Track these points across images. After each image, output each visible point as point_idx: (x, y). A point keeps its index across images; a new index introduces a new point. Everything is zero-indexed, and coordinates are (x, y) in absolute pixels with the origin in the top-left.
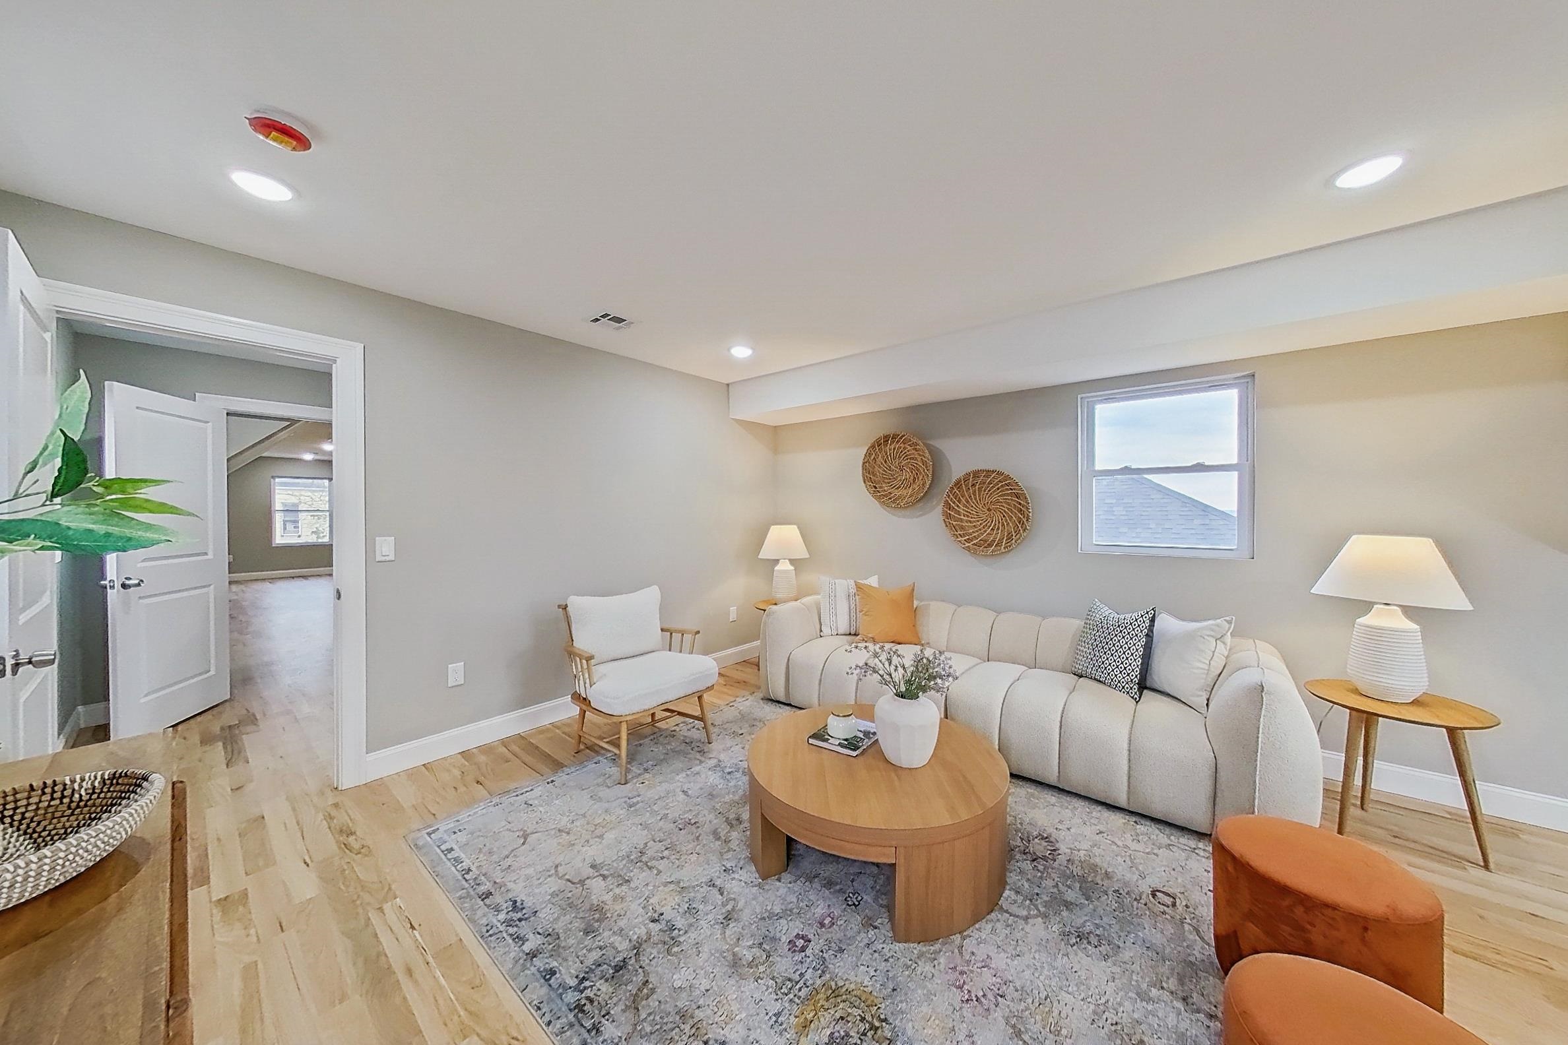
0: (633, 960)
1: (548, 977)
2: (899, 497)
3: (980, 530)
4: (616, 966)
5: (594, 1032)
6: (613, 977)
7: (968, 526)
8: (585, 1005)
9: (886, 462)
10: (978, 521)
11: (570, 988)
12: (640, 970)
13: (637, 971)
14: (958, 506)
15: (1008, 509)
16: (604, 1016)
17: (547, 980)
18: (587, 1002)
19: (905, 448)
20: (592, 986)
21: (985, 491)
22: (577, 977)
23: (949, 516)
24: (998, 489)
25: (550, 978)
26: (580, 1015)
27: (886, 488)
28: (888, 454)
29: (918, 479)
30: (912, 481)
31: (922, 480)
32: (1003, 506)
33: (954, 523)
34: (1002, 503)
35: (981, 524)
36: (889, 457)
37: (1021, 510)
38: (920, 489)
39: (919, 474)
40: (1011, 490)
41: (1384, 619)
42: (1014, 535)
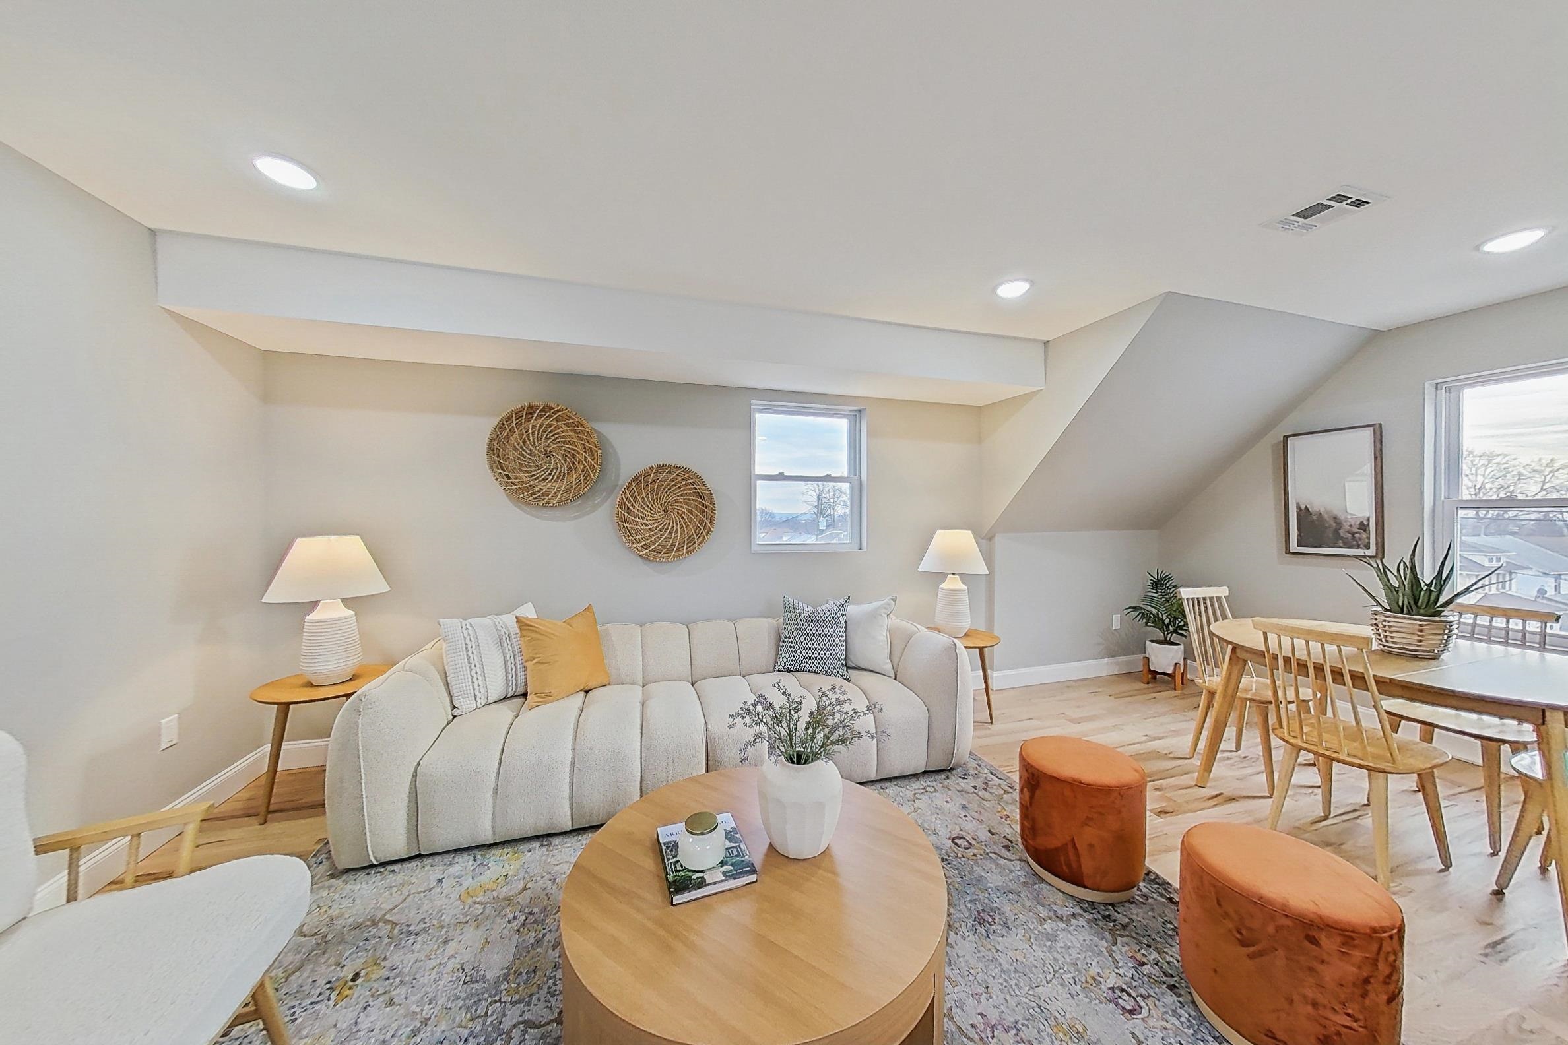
2: (547, 493)
3: (656, 533)
7: (644, 530)
9: (524, 442)
10: (654, 524)
14: (633, 506)
15: (688, 510)
19: (557, 427)
21: (664, 489)
23: (622, 518)
24: (680, 487)
27: (525, 480)
28: (530, 431)
29: (575, 469)
30: (566, 472)
31: (583, 471)
32: (681, 507)
33: (629, 526)
34: (681, 502)
35: (657, 527)
36: (531, 435)
37: (704, 511)
38: (581, 483)
39: (577, 464)
40: (696, 489)
41: (953, 584)
42: (696, 538)
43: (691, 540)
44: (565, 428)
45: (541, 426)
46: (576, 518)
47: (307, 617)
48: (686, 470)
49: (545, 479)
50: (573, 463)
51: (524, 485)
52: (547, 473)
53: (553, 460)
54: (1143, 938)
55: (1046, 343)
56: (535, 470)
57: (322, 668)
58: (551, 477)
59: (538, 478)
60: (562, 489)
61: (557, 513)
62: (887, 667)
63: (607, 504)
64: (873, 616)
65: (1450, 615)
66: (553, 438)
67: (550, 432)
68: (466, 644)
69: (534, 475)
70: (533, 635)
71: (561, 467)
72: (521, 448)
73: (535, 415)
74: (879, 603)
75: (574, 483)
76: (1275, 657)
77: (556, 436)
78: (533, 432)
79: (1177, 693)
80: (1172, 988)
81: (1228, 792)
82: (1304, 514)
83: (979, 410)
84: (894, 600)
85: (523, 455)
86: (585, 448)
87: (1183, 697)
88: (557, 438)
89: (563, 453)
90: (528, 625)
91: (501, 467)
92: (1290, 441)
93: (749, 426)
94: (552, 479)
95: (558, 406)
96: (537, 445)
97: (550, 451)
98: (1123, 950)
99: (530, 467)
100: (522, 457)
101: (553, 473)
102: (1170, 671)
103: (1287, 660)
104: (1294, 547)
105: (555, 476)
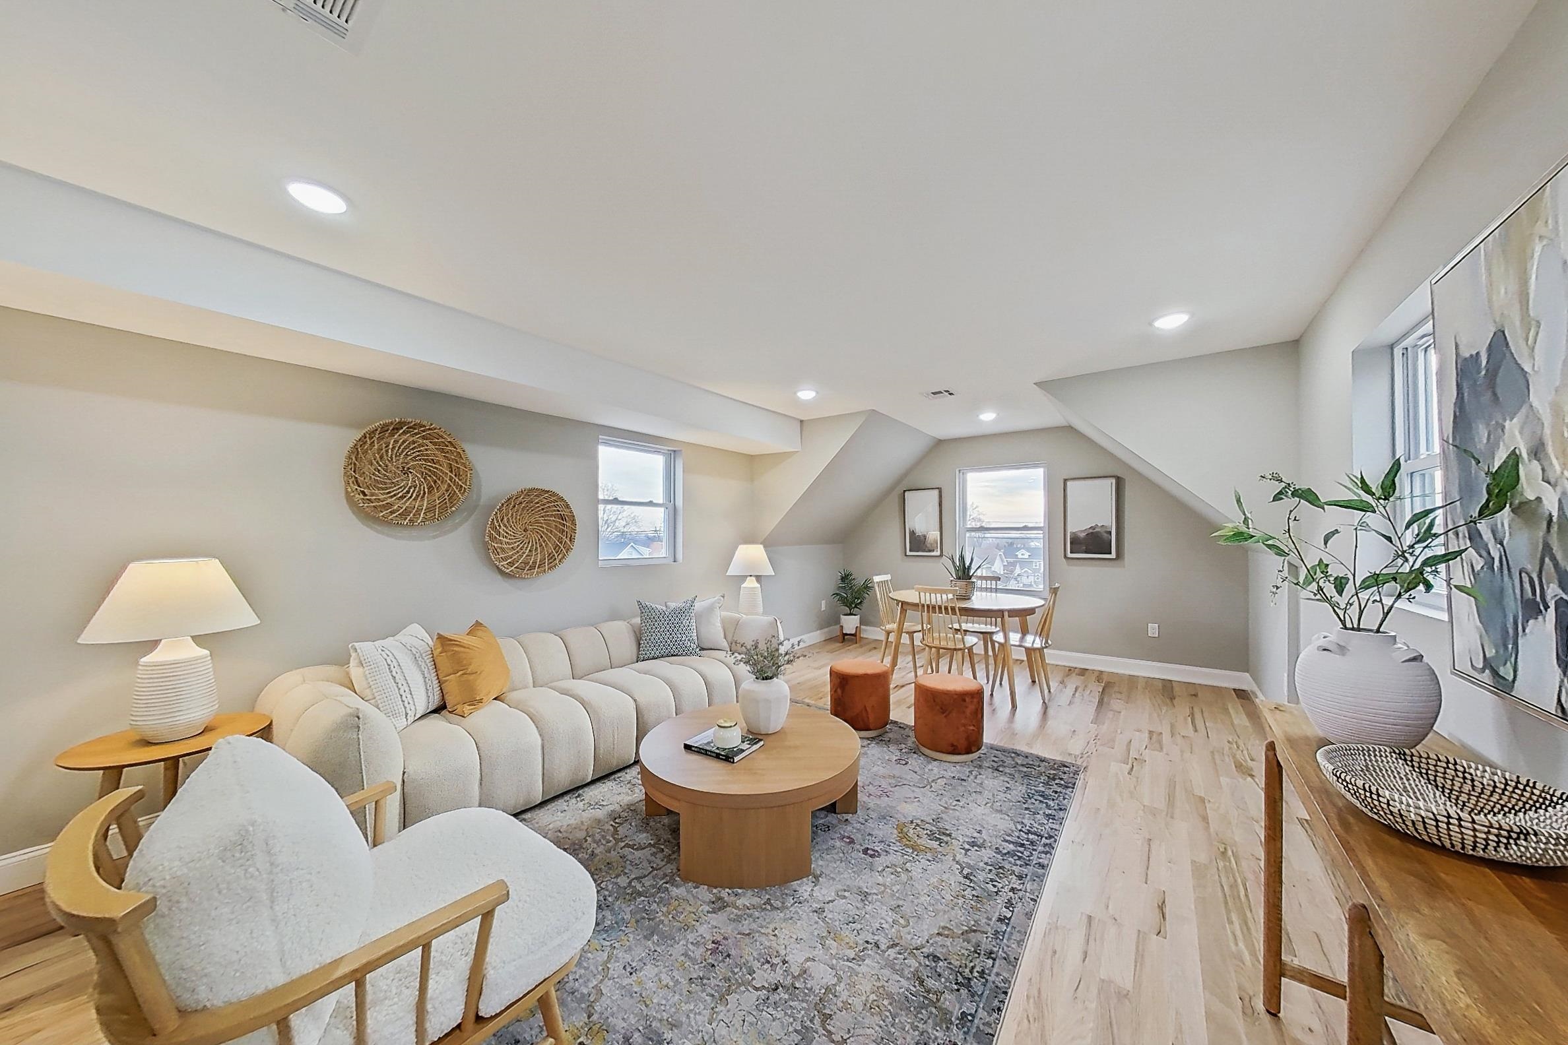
0: (923, 950)
1: (970, 1018)
2: (409, 511)
3: (518, 552)
4: (935, 962)
5: (993, 955)
6: (945, 960)
7: (508, 548)
8: (978, 972)
9: (381, 457)
10: (515, 543)
11: (970, 991)
12: (931, 942)
13: (932, 944)
14: (499, 526)
15: (548, 530)
16: (979, 954)
17: (973, 1016)
18: (975, 970)
19: (422, 445)
20: (961, 974)
21: (528, 510)
22: (958, 990)
23: (491, 538)
24: (543, 509)
25: (970, 1015)
26: (987, 972)
27: (382, 497)
28: (391, 446)
29: (437, 489)
30: (426, 490)
31: (447, 491)
32: (541, 527)
33: (496, 545)
34: (541, 523)
35: (518, 546)
36: (390, 451)
37: (563, 531)
38: (446, 503)
39: (439, 482)
40: (559, 511)
41: (751, 583)
42: (556, 555)
43: (552, 557)
44: (431, 446)
45: (404, 442)
46: (434, 537)
47: (142, 660)
48: (554, 494)
49: (402, 497)
50: (435, 482)
51: (381, 503)
52: (405, 491)
53: (411, 478)
54: (897, 742)
55: (802, 421)
56: (390, 488)
57: (181, 718)
58: (409, 495)
59: (395, 495)
60: (424, 508)
61: (414, 533)
62: (725, 644)
63: (470, 522)
64: (711, 609)
65: (973, 580)
66: (414, 455)
67: (413, 449)
68: (389, 665)
69: (389, 493)
70: (456, 649)
71: (420, 486)
72: (377, 462)
73: (401, 431)
74: (713, 600)
75: (438, 502)
76: (923, 606)
77: (418, 453)
78: (394, 448)
79: (857, 645)
80: (914, 753)
81: (900, 684)
82: (912, 533)
83: (751, 458)
84: (723, 597)
85: (379, 471)
86: (451, 467)
87: (861, 647)
88: (418, 456)
89: (423, 470)
90: (451, 640)
91: (357, 482)
92: (906, 493)
93: (594, 457)
94: (411, 497)
95: (431, 425)
96: (394, 460)
97: (409, 469)
98: (893, 748)
99: (385, 483)
100: (377, 473)
101: (412, 490)
102: (853, 632)
103: (928, 606)
104: (908, 553)
105: (414, 495)
